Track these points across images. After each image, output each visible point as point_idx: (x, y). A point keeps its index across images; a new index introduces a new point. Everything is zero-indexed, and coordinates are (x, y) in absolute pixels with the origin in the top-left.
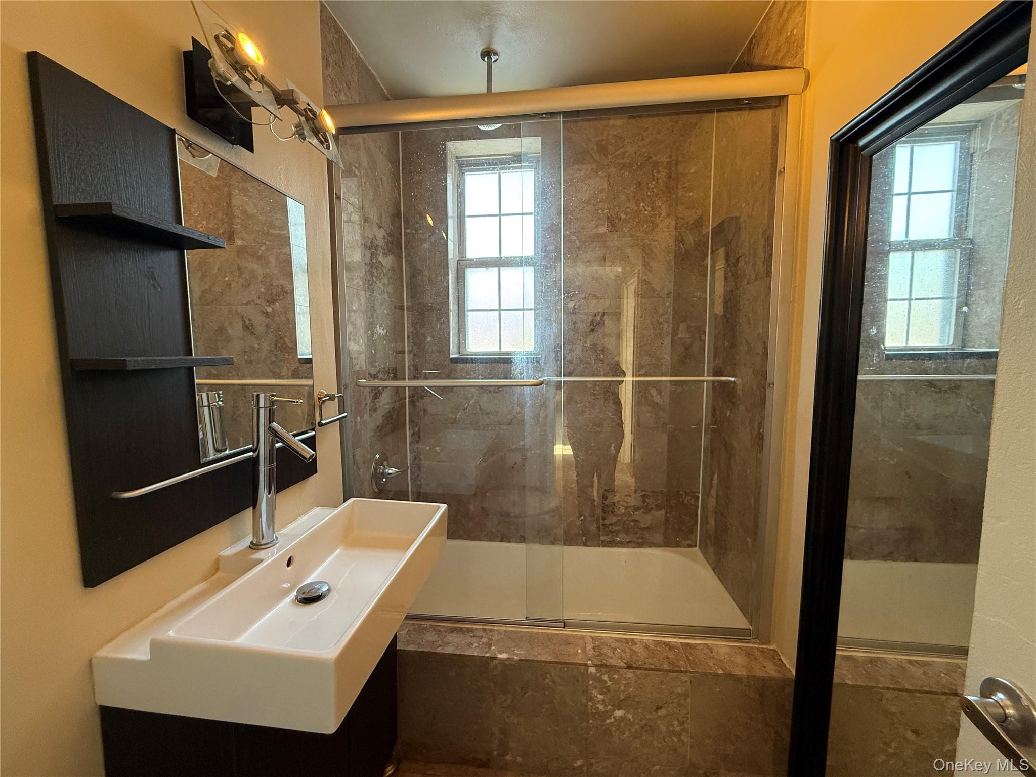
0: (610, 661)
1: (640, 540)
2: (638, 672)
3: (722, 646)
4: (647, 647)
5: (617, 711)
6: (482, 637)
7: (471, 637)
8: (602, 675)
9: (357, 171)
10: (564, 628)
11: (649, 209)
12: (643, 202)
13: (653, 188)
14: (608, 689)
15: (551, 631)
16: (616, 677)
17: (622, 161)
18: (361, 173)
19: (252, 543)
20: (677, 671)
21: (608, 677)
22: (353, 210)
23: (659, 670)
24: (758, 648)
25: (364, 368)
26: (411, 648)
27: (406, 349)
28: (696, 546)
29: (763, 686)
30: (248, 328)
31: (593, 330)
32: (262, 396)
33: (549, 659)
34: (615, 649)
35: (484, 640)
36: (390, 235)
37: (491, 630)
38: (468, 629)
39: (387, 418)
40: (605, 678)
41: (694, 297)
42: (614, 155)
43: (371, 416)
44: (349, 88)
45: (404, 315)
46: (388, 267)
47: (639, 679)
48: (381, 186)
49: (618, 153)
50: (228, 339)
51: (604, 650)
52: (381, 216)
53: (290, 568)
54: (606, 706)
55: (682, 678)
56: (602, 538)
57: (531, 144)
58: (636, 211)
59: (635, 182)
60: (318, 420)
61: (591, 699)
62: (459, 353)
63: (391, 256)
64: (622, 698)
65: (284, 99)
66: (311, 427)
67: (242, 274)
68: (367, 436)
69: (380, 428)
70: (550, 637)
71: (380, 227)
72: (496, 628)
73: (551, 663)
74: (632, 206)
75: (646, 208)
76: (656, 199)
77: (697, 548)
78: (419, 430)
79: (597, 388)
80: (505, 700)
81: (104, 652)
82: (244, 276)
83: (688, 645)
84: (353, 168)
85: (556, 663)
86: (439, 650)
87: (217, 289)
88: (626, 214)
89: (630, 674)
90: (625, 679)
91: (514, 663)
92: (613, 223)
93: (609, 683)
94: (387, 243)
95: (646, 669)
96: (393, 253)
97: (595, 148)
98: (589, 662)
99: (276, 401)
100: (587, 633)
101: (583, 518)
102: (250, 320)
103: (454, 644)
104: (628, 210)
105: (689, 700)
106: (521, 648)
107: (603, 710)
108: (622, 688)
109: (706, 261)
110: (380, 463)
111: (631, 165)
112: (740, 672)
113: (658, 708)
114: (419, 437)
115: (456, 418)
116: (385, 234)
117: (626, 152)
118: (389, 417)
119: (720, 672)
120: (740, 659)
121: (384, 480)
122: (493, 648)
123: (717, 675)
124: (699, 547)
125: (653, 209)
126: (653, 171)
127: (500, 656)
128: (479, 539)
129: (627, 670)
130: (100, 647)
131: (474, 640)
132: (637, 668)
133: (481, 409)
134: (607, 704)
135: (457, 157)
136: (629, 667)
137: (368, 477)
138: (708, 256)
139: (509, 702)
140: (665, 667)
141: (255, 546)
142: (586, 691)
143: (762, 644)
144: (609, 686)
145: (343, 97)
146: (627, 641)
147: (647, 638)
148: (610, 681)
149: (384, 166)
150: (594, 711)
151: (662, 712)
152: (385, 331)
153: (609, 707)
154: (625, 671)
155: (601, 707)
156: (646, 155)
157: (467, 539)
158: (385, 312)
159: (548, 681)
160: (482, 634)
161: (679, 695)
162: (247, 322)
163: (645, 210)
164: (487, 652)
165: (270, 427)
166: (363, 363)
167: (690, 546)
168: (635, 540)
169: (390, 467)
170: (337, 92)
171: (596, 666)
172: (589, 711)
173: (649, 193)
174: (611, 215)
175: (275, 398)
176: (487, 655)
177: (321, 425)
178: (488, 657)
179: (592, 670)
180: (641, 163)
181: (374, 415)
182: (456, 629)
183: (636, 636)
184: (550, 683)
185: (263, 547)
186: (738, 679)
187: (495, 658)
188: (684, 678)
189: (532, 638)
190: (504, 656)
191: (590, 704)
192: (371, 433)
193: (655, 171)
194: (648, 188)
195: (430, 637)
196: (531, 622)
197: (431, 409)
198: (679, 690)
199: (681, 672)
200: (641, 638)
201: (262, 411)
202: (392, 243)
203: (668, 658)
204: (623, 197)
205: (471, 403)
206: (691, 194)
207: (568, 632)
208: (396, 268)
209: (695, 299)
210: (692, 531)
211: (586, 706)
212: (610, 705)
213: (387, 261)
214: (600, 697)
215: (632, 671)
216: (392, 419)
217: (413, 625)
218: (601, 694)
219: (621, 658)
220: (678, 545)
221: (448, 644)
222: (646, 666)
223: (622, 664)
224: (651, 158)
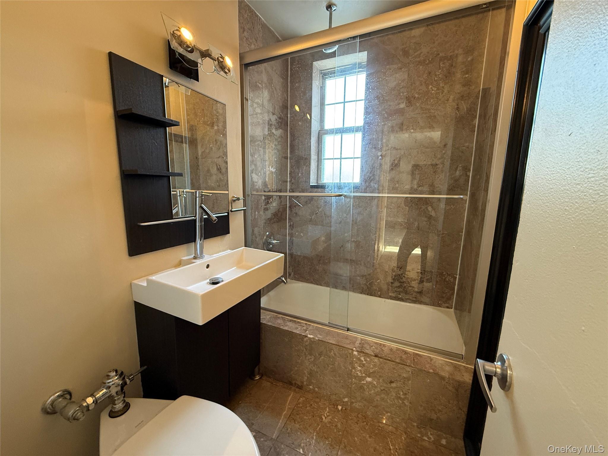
0: (366, 351)
1: (414, 299)
2: (381, 360)
3: (440, 359)
4: (391, 350)
5: (367, 378)
6: (304, 326)
7: (299, 325)
8: (361, 357)
9: (260, 85)
10: (347, 331)
11: (435, 89)
12: (431, 85)
13: (439, 75)
14: (364, 365)
15: (340, 331)
16: (368, 359)
17: (418, 59)
18: (262, 86)
19: (194, 256)
20: (404, 365)
21: (364, 359)
22: (257, 106)
23: (393, 361)
24: (464, 366)
25: (261, 188)
26: (270, 324)
27: (288, 180)
28: (452, 308)
29: (459, 385)
30: (219, 170)
31: (392, 169)
32: (198, 192)
33: (334, 343)
34: (372, 346)
35: (304, 328)
36: (280, 118)
37: (309, 325)
38: (298, 322)
39: (274, 215)
40: (362, 359)
41: (464, 146)
42: (413, 56)
43: (264, 212)
44: (257, 41)
45: (288, 162)
46: (278, 135)
47: (382, 364)
48: (275, 92)
49: (416, 54)
50: (211, 175)
51: (366, 346)
52: (275, 108)
53: (208, 269)
54: (362, 374)
55: (406, 369)
56: (390, 294)
57: (362, 57)
58: (426, 91)
59: (426, 72)
60: (230, 209)
61: (354, 368)
62: (317, 183)
63: (280, 130)
64: (371, 371)
65: (205, 54)
66: (227, 212)
67: (217, 143)
68: (261, 223)
69: (270, 220)
70: (338, 334)
71: (274, 114)
72: (312, 324)
73: (334, 344)
74: (424, 88)
75: (433, 89)
76: (441, 82)
77: (453, 310)
78: (293, 224)
79: (393, 205)
80: (311, 358)
81: (135, 282)
82: (218, 144)
83: (417, 354)
84: (258, 84)
85: (336, 345)
86: (282, 327)
87: (207, 151)
88: (419, 94)
89: (376, 360)
90: (373, 362)
91: (316, 341)
92: (410, 100)
93: (364, 362)
94: (278, 123)
95: (385, 359)
96: (281, 129)
97: (401, 53)
98: (354, 349)
99: (203, 195)
100: (359, 336)
101: (379, 281)
102: (219, 166)
103: (289, 326)
104: (421, 91)
105: (410, 382)
106: (321, 335)
107: (360, 375)
108: (372, 366)
109: (474, 122)
110: (269, 237)
111: (425, 60)
112: (445, 374)
113: (391, 382)
114: (293, 227)
115: (311, 219)
116: (277, 118)
117: (422, 52)
118: (275, 215)
119: (431, 371)
120: (447, 368)
121: (271, 246)
122: (307, 332)
123: (429, 372)
124: (454, 309)
125: (438, 89)
126: (439, 64)
127: (309, 336)
128: (321, 285)
129: (375, 357)
130: (134, 280)
131: (300, 327)
132: (381, 358)
133: (325, 214)
134: (363, 373)
135: (321, 71)
136: (376, 356)
137: (262, 243)
138: (476, 118)
139: (312, 359)
140: (397, 361)
141: (195, 258)
142: (352, 363)
143: (468, 365)
144: (364, 364)
145: (253, 46)
146: (381, 345)
147: (394, 345)
148: (365, 361)
149: (277, 81)
150: (356, 375)
151: (394, 385)
152: (275, 170)
153: (364, 375)
154: (374, 357)
155: (359, 374)
156: (435, 53)
157: (315, 284)
158: (275, 159)
159: (332, 353)
160: (304, 325)
161: (404, 378)
162: (218, 167)
163: (433, 90)
164: (303, 333)
165: (200, 206)
166: (260, 185)
167: (448, 307)
168: (410, 298)
169: (274, 240)
170: (249, 45)
171: (358, 351)
172: (353, 374)
173: (436, 79)
174: (409, 96)
175: (203, 193)
176: (303, 334)
177: (231, 211)
178: (303, 335)
179: (356, 353)
180: (432, 59)
181: (266, 212)
182: (293, 320)
183: (388, 343)
184: (333, 355)
185: (198, 258)
186: (442, 378)
187: (307, 336)
188: (408, 369)
189: (329, 333)
190: (312, 336)
191: (353, 370)
192: (264, 221)
193: (441, 64)
194: (436, 75)
195: (279, 321)
196: (330, 325)
197: (300, 213)
198: (405, 375)
199: (407, 365)
200: (390, 345)
201: (198, 199)
202: (281, 123)
203: (401, 357)
204: (418, 83)
205: (320, 210)
206: (467, 76)
207: (349, 333)
208: (283, 136)
209: (464, 148)
210: (450, 299)
211: (351, 371)
212: (364, 373)
213: (278, 133)
214: (359, 368)
215: (377, 358)
216: (278, 216)
217: (273, 315)
218: (360, 367)
219: (373, 351)
220: (439, 305)
221: (286, 326)
222: (387, 358)
223: (373, 354)
224: (439, 54)
